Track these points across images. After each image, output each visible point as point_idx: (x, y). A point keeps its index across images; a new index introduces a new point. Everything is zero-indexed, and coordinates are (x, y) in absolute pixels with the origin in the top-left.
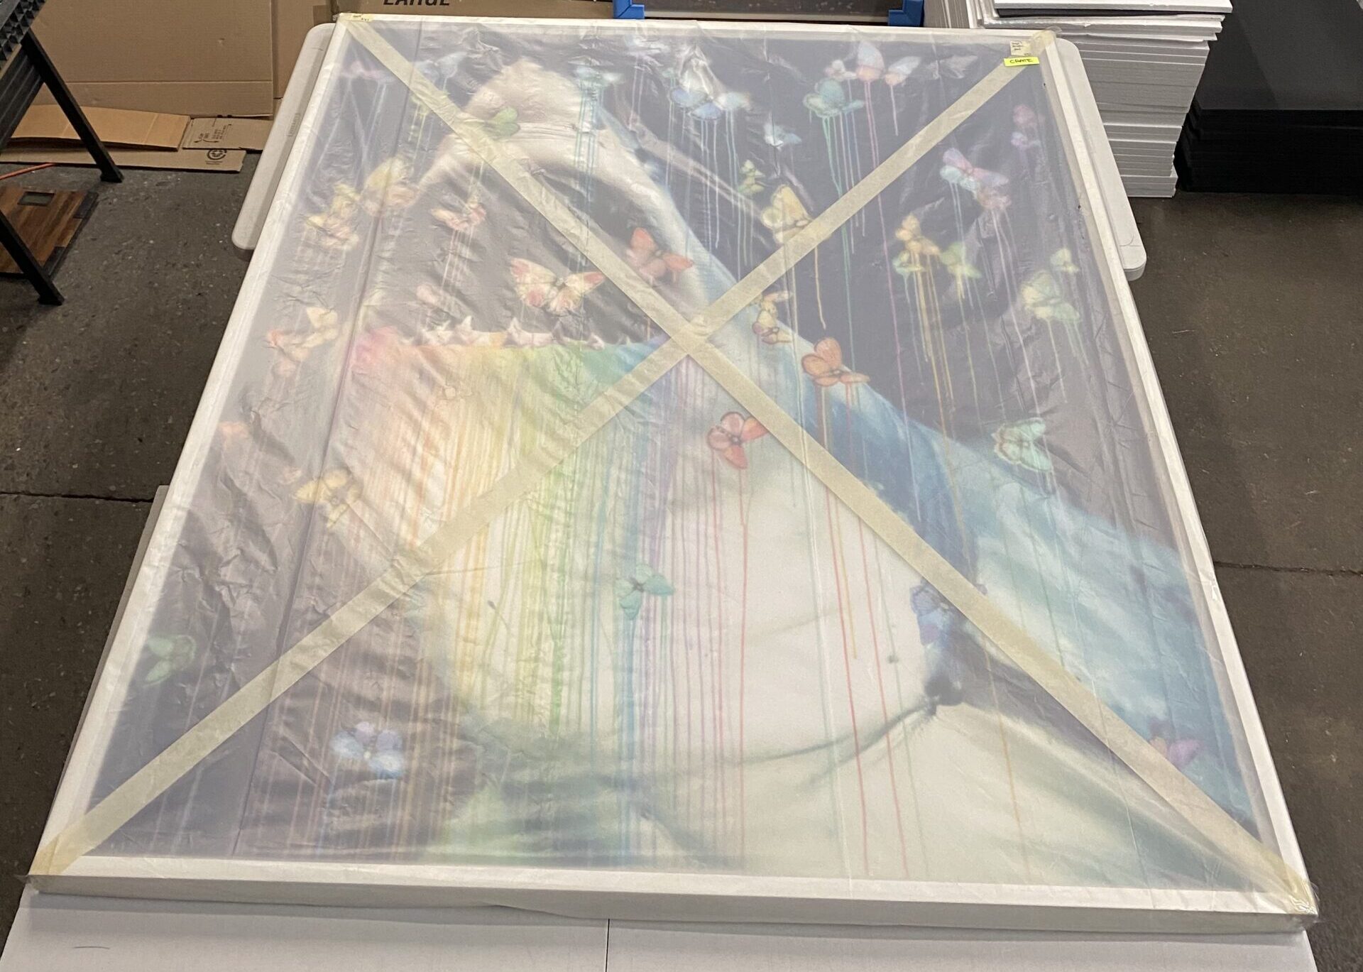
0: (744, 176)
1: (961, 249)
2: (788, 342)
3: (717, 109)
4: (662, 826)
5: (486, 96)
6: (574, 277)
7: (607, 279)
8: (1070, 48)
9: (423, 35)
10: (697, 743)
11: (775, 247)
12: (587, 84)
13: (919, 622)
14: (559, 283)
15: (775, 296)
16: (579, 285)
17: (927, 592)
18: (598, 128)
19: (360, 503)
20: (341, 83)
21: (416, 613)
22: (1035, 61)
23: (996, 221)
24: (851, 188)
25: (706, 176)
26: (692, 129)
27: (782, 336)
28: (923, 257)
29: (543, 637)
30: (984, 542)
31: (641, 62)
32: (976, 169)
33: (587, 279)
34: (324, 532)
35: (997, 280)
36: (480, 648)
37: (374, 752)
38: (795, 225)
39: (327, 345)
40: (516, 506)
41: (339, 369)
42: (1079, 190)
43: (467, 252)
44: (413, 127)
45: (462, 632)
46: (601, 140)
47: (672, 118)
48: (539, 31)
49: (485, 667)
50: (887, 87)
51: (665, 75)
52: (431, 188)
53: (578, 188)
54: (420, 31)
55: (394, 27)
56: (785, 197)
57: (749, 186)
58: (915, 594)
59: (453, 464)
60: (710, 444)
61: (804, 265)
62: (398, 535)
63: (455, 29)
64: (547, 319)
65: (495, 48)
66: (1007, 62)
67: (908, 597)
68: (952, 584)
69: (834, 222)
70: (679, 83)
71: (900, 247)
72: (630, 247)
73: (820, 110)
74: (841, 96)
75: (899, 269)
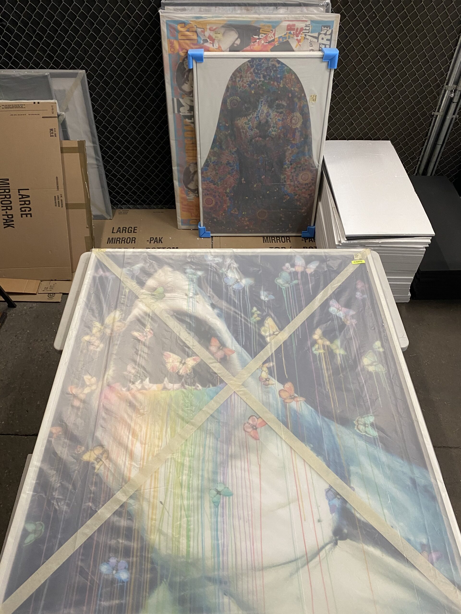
0: (253, 314)
1: (338, 342)
2: (273, 384)
3: (241, 286)
4: (233, 599)
5: (151, 282)
6: (189, 359)
7: (202, 360)
8: (377, 255)
9: (126, 257)
10: (244, 562)
11: (266, 343)
12: (190, 276)
13: (329, 504)
14: (183, 362)
15: (267, 365)
16: (191, 362)
17: (331, 491)
18: (196, 295)
19: (107, 460)
20: (94, 278)
21: (131, 508)
22: (364, 262)
23: (352, 331)
24: (295, 317)
25: (238, 314)
26: (232, 294)
27: (271, 382)
28: (324, 346)
29: (182, 516)
30: (352, 468)
31: (211, 266)
32: (343, 308)
33: (194, 360)
34: (93, 474)
35: (353, 355)
36: (157, 522)
37: (117, 570)
38: (273, 334)
39: (92, 393)
40: (170, 460)
41: (97, 402)
42: (383, 317)
43: (146, 350)
44: (123, 297)
45: (150, 516)
46: (198, 300)
47: (224, 290)
48: (170, 254)
49: (160, 532)
50: (307, 274)
51: (221, 271)
52: (131, 322)
53: (189, 321)
54: (124, 255)
55: (113, 254)
56: (269, 322)
57: (255, 318)
58: (327, 492)
59: (144, 442)
60: (244, 430)
61: (278, 351)
62: (123, 475)
63: (138, 254)
64: (179, 377)
65: (154, 262)
66: (353, 262)
67: (324, 493)
68: (341, 487)
69: (289, 332)
70: (226, 275)
71: (315, 342)
72: (211, 345)
73: (282, 284)
74: (289, 278)
75: (314, 352)
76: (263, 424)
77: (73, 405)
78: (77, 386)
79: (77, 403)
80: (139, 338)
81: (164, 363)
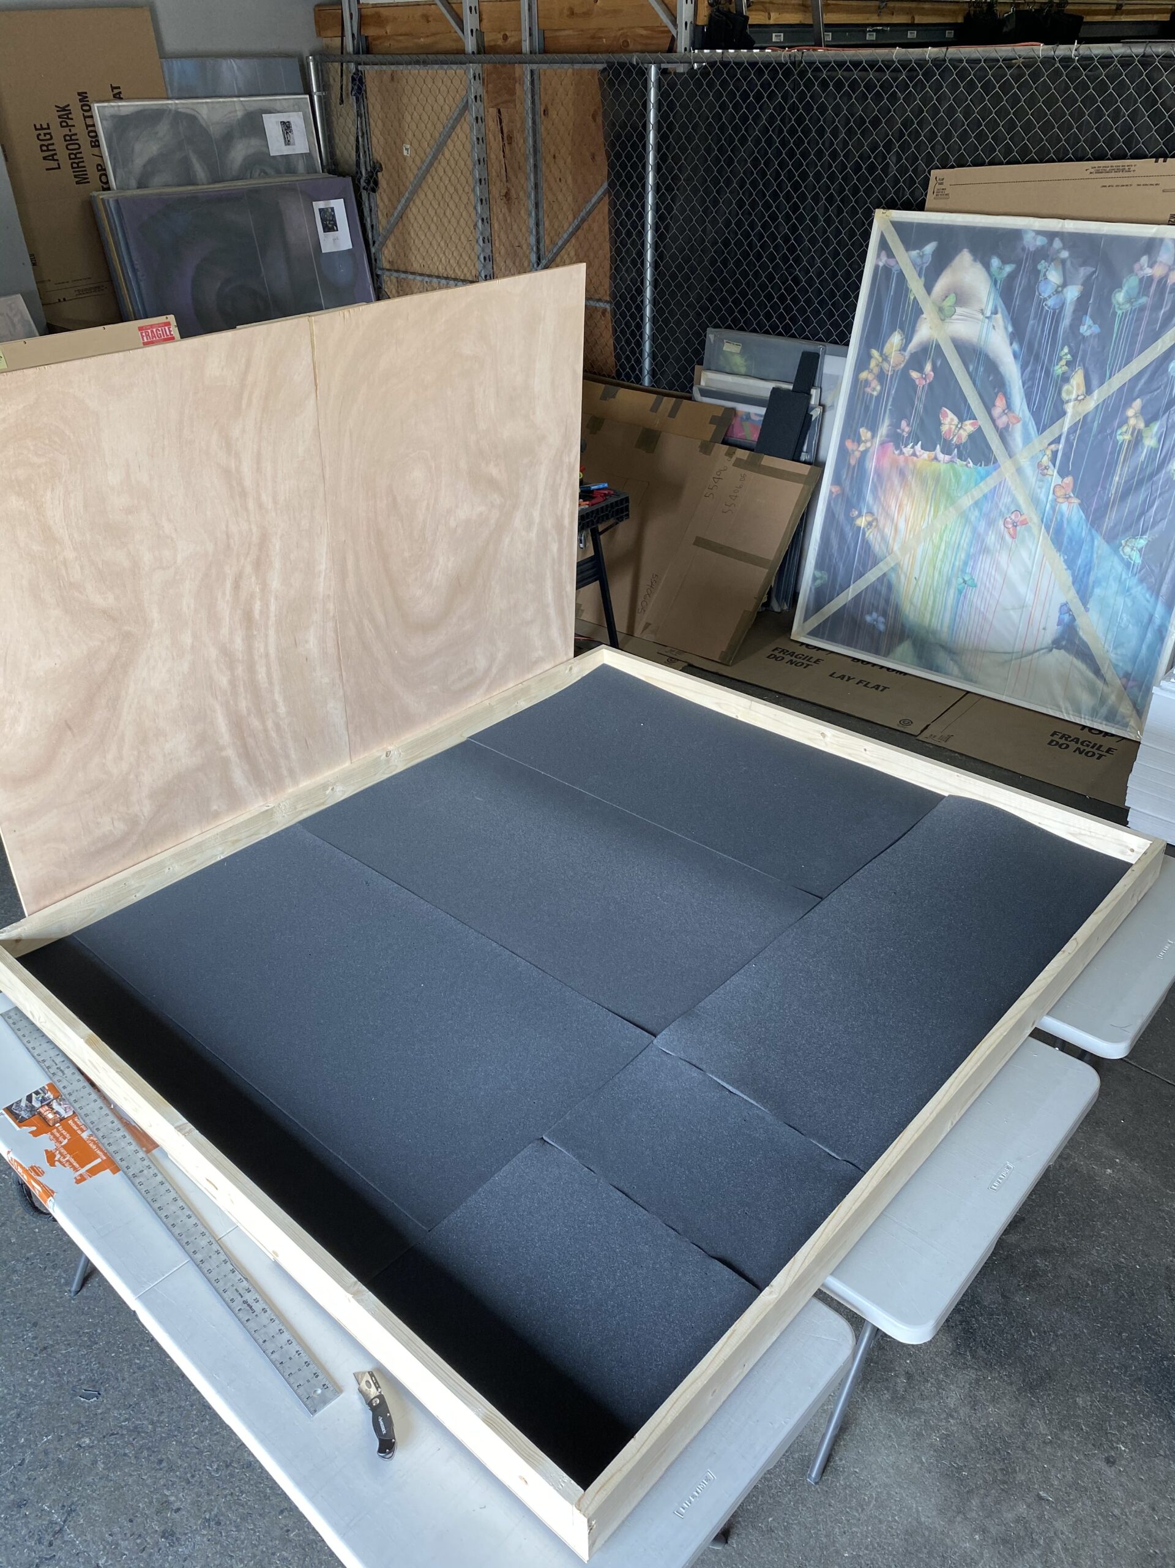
0: (1060, 359)
1: (1155, 428)
2: (1051, 475)
5: (941, 284)
6: (965, 423)
7: (980, 427)
11: (1064, 413)
12: (995, 275)
13: (1059, 617)
14: (960, 426)
15: (1053, 446)
16: (969, 427)
17: (1066, 606)
18: (994, 313)
19: (876, 529)
20: (877, 266)
21: (891, 578)
24: (1115, 374)
27: (1050, 472)
28: (1134, 429)
31: (1028, 254)
33: (972, 424)
34: (864, 540)
35: (1164, 452)
36: (910, 594)
37: (877, 622)
38: (1077, 399)
39: (867, 451)
44: (906, 308)
46: (995, 324)
49: (911, 601)
50: (1167, 285)
51: (1040, 266)
52: (912, 354)
54: (914, 224)
56: (1077, 379)
57: (1061, 367)
59: (908, 519)
60: (1004, 525)
61: (1073, 428)
62: (888, 546)
67: (1059, 606)
68: (1076, 606)
69: (1098, 400)
70: (1045, 275)
71: (1125, 421)
72: (994, 405)
73: (1119, 304)
74: (1137, 290)
75: (1118, 437)
76: (1024, 523)
77: (849, 464)
78: (853, 441)
79: (853, 462)
80: (917, 382)
81: (940, 424)
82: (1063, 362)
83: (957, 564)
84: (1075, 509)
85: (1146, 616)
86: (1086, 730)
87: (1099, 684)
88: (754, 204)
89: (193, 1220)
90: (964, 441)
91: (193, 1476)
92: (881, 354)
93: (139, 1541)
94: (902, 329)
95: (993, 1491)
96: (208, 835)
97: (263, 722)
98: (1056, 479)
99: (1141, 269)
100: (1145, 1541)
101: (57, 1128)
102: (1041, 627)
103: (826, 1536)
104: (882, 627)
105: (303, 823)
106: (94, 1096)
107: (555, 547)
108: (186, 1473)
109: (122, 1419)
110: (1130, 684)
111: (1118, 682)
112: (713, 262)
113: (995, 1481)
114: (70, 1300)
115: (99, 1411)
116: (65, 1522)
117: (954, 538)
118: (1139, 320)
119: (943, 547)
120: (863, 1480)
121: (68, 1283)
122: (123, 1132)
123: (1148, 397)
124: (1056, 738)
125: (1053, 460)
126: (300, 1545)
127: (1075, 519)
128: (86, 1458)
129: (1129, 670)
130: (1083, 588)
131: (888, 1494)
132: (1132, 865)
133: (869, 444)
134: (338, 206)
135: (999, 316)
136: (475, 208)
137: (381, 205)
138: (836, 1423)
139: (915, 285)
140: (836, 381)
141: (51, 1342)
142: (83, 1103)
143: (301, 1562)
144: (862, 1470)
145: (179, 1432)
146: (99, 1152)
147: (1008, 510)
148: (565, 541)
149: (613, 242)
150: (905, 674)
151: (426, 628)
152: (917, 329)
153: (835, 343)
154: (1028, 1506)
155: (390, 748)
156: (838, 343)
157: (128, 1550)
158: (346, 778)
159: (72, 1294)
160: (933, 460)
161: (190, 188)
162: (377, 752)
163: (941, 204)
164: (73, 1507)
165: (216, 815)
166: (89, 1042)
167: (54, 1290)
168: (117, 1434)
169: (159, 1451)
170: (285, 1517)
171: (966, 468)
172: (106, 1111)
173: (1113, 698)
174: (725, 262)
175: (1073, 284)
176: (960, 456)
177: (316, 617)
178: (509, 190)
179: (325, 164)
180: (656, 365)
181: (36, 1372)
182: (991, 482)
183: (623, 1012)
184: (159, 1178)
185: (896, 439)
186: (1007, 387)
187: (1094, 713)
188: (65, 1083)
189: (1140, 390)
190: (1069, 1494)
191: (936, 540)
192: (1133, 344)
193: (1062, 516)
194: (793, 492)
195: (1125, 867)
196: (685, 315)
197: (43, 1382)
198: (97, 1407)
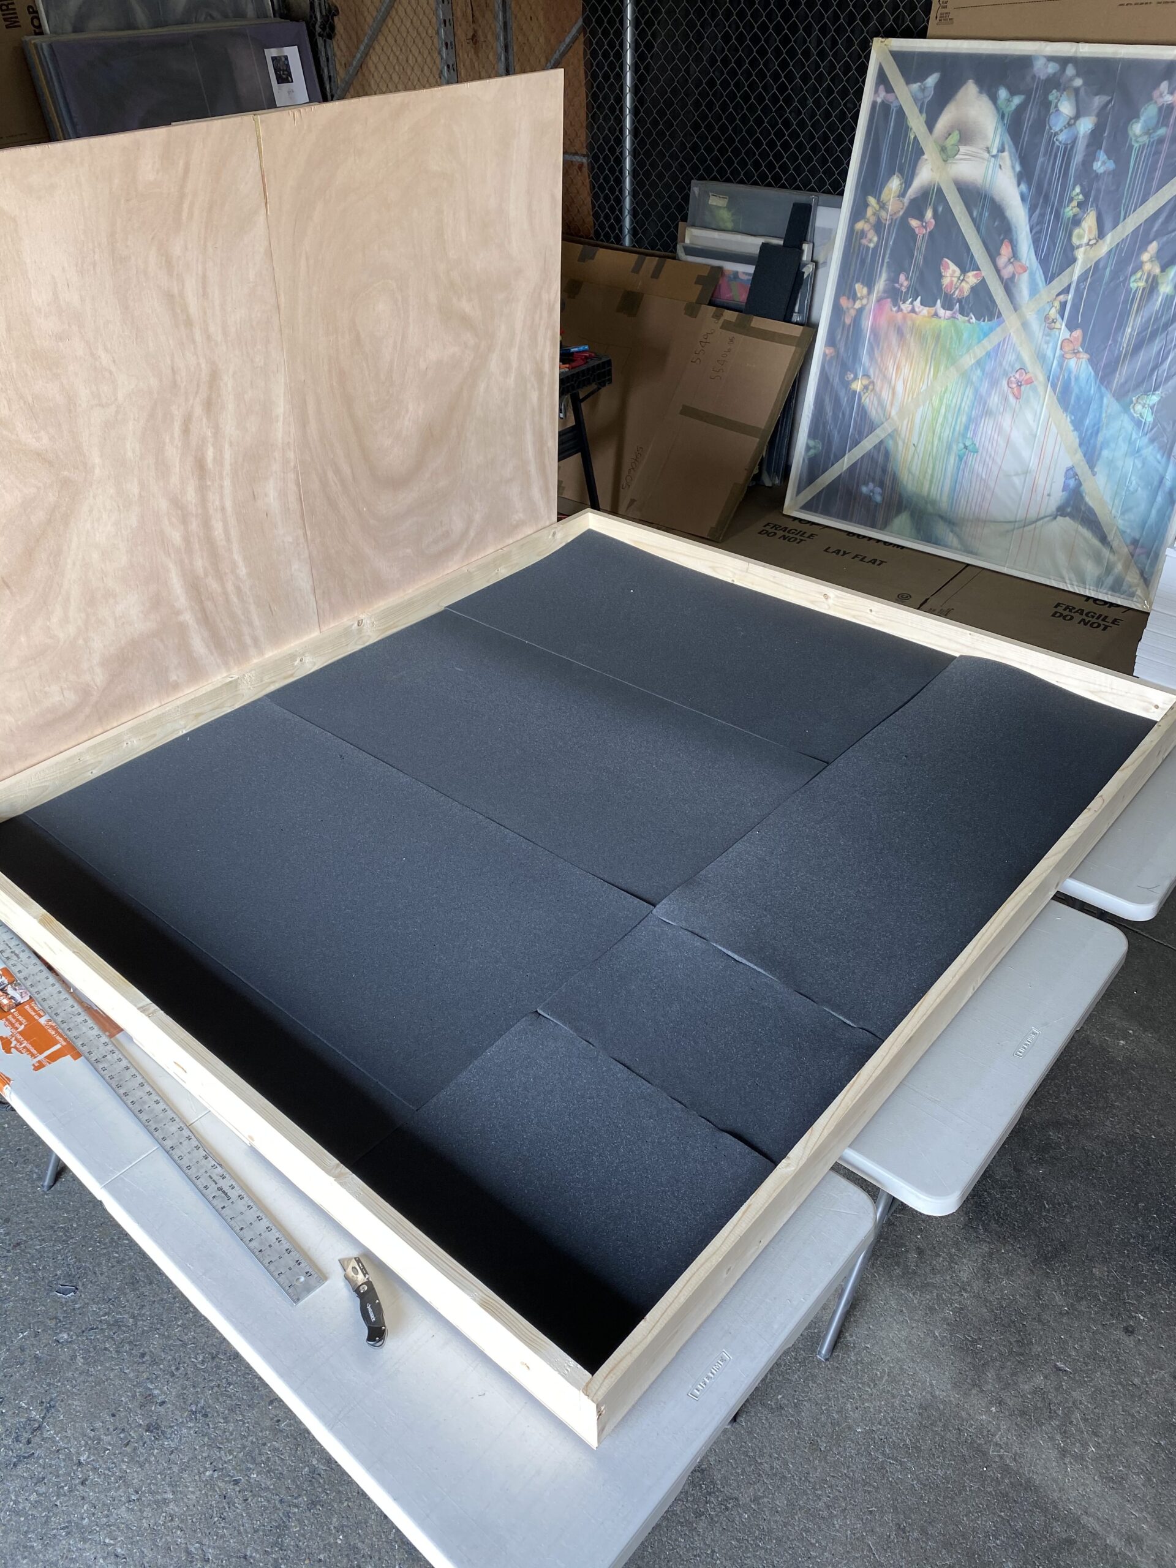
0: (1071, 200)
2: (1059, 329)
3: (1072, 136)
5: (945, 120)
6: (968, 275)
7: (983, 278)
10: (972, 512)
11: (1075, 259)
12: (1002, 107)
13: (1064, 483)
14: (962, 278)
15: (1061, 297)
16: (972, 279)
17: (1071, 470)
18: (1001, 151)
19: (873, 394)
20: (874, 106)
24: (1129, 215)
27: (1058, 325)
28: (1149, 275)
30: (1105, 453)
31: (1038, 82)
33: (976, 276)
34: (860, 405)
37: (873, 494)
38: (1088, 244)
39: (863, 308)
40: (927, 403)
45: (903, 455)
46: (1002, 163)
49: (909, 470)
51: (1050, 97)
52: (911, 201)
55: (902, 49)
56: (1090, 221)
57: (1072, 209)
58: (1068, 470)
59: (906, 379)
60: (1008, 385)
62: (885, 410)
64: (953, 302)
67: (1065, 470)
68: (1083, 469)
69: (1110, 243)
70: (1056, 106)
71: (1139, 266)
72: (999, 254)
73: (1136, 137)
74: (1155, 121)
75: (1131, 285)
76: (1029, 382)
77: (844, 323)
78: (848, 299)
79: (848, 321)
80: (917, 231)
81: (940, 276)
82: (1074, 203)
83: (957, 428)
84: (1084, 365)
85: (1157, 479)
86: (1091, 601)
87: (1106, 552)
88: (741, 38)
89: (162, 1106)
90: (966, 294)
91: (177, 1369)
92: (879, 201)
93: (122, 1436)
94: (901, 172)
95: (1009, 1363)
96: (168, 708)
97: (223, 586)
98: (1063, 333)
99: (1161, 95)
100: (1167, 1410)
101: (12, 1014)
102: (1046, 493)
103: (838, 1412)
104: (878, 498)
105: (272, 696)
106: (52, 979)
107: (534, 396)
108: (170, 1366)
109: (101, 1313)
110: (1138, 551)
111: (1125, 550)
112: (697, 105)
113: (1011, 1352)
114: (43, 1195)
115: (77, 1306)
116: (44, 1418)
117: (954, 401)
118: (1158, 153)
119: (943, 411)
120: (875, 1356)
121: (41, 1178)
122: (84, 1016)
123: (1165, 239)
124: (1060, 609)
125: (1062, 313)
126: (291, 1435)
127: (1083, 376)
128: (65, 1353)
129: (1137, 537)
130: (1090, 451)
131: (901, 1368)
132: (1156, 722)
133: (865, 301)
134: (292, 54)
135: (1006, 154)
136: (440, 53)
137: (338, 53)
138: (847, 1299)
139: (916, 122)
140: (830, 234)
141: (24, 1238)
142: (40, 987)
143: (293, 1452)
144: (873, 1345)
145: (162, 1325)
146: (58, 1038)
147: (1013, 367)
148: (546, 389)
149: (589, 86)
150: (903, 547)
151: (397, 483)
152: (917, 171)
153: (829, 192)
154: (1046, 1377)
155: (362, 617)
156: (831, 193)
157: (110, 1444)
158: (315, 648)
159: (45, 1189)
160: (933, 316)
161: (130, 32)
162: (347, 620)
163: (945, 29)
164: (52, 1403)
165: (176, 686)
166: (43, 922)
167: (26, 1185)
168: (97, 1328)
169: (141, 1345)
170: (275, 1407)
171: (968, 324)
172: (64, 995)
173: (1119, 567)
174: (711, 106)
175: (1085, 115)
176: (962, 312)
177: (276, 467)
178: (475, 32)
179: (276, 7)
180: (637, 223)
181: (10, 1268)
182: (995, 338)
183: (621, 882)
184: (124, 1063)
185: (894, 295)
186: (1014, 233)
187: (1099, 583)
188: (20, 967)
189: (1157, 231)
190: (1087, 1364)
191: (936, 403)
192: (1150, 179)
193: (1070, 373)
194: (786, 354)
195: (1149, 725)
196: (667, 166)
197: (17, 1278)
198: (74, 1302)
